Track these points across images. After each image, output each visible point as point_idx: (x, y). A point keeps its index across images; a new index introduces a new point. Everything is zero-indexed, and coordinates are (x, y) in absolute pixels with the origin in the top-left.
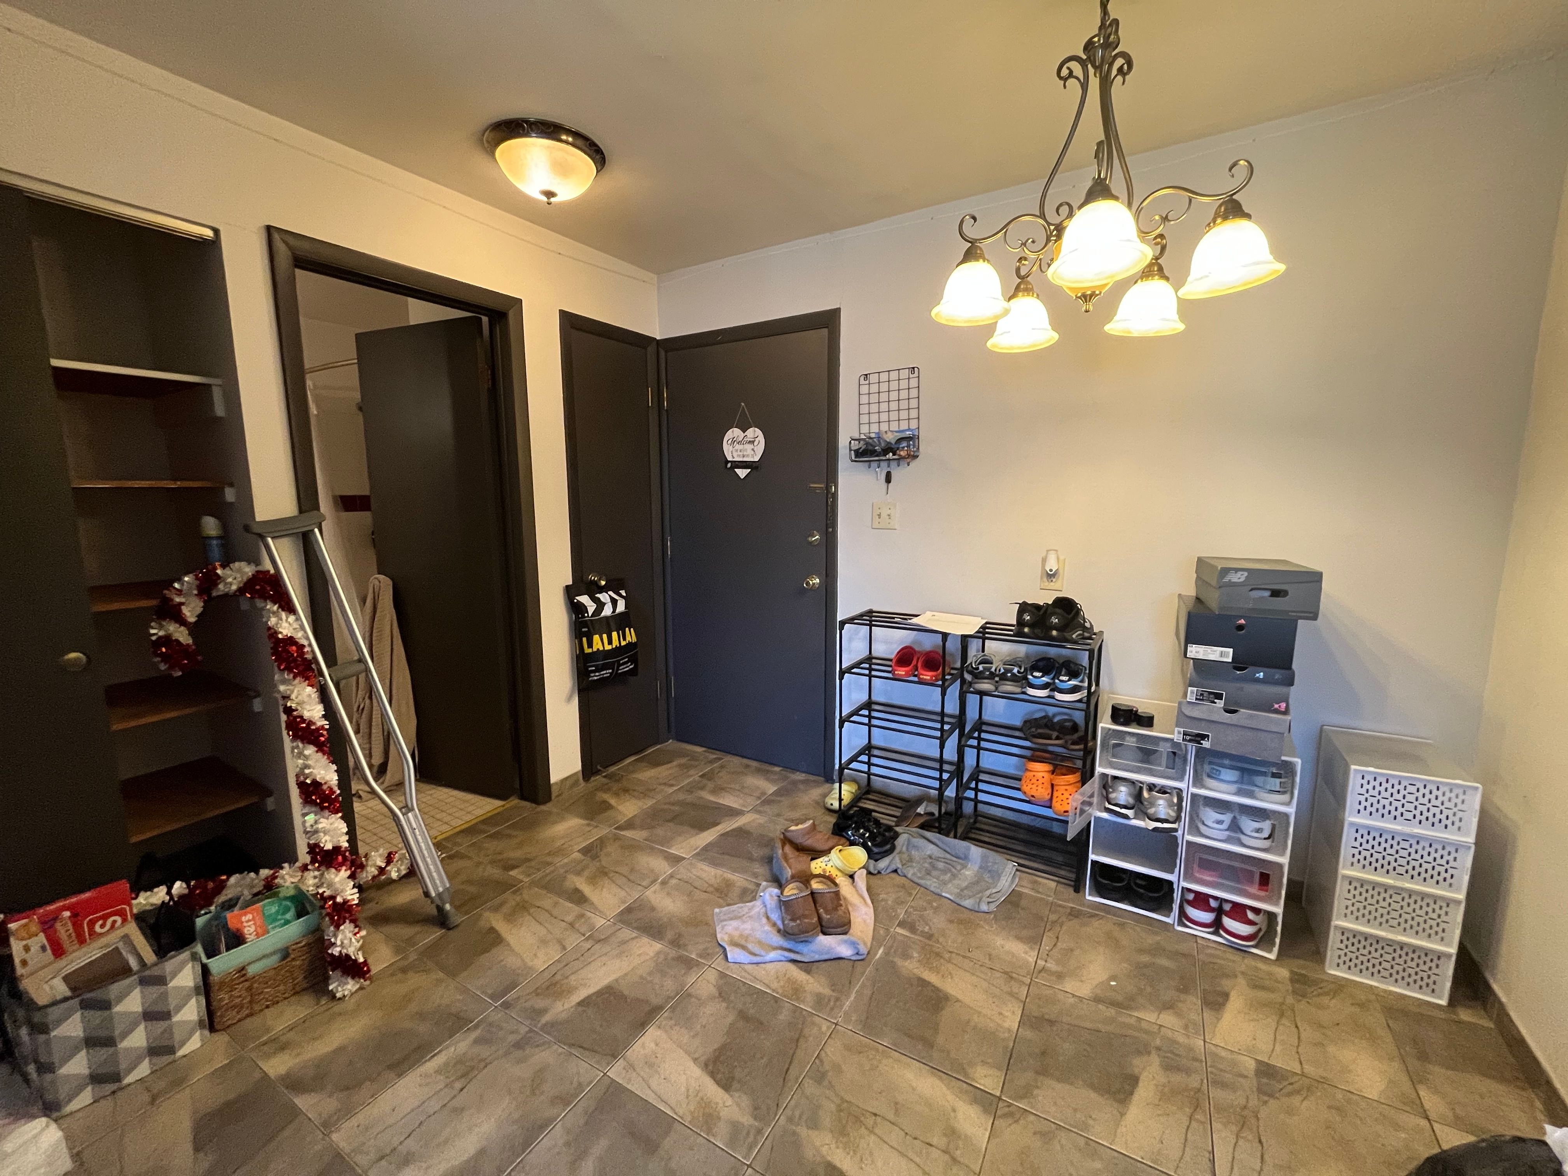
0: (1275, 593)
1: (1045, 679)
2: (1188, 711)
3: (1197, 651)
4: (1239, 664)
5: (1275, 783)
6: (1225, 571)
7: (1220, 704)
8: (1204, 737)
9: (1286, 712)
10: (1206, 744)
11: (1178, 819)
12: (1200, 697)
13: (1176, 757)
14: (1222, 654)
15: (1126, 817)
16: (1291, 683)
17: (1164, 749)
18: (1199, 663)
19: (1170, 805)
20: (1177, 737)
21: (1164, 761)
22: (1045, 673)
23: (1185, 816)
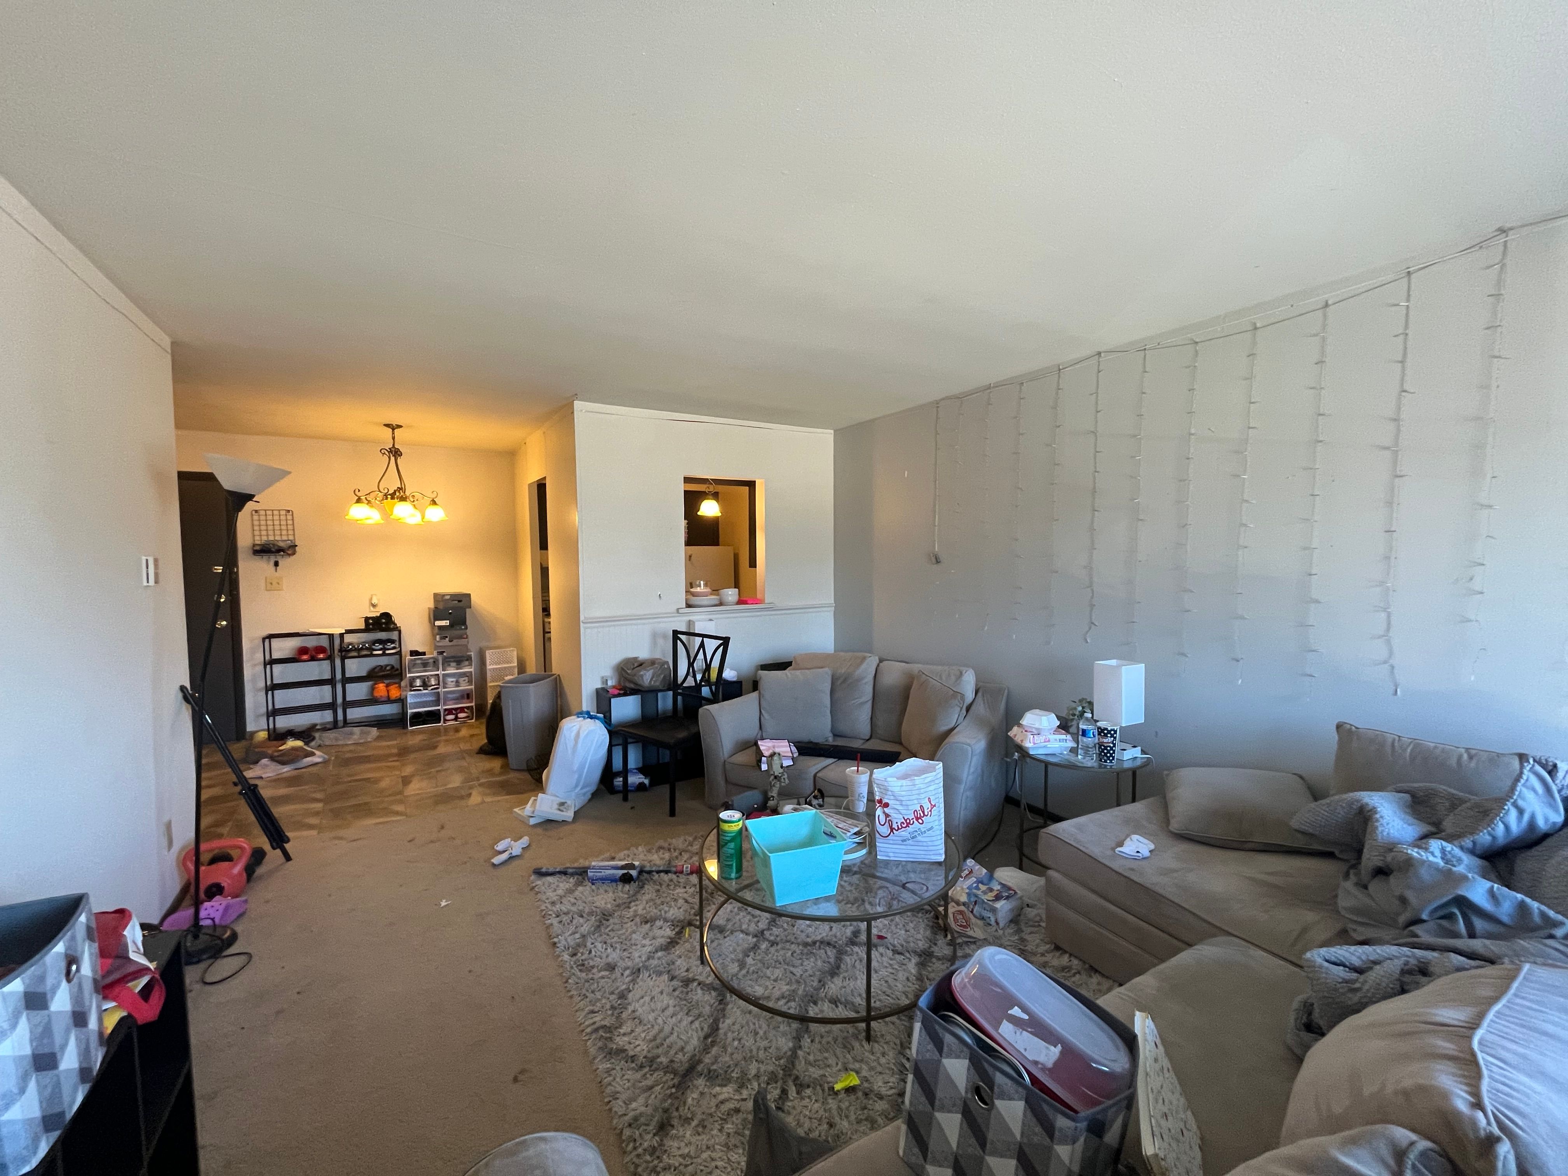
0: (460, 601)
1: (381, 646)
2: (438, 644)
3: (438, 623)
4: (452, 625)
5: (467, 663)
6: (444, 595)
7: (447, 639)
8: (444, 652)
9: (467, 638)
10: (445, 654)
11: (439, 684)
12: (441, 638)
13: (435, 662)
14: (445, 623)
15: (420, 690)
16: (466, 628)
17: (431, 661)
18: (440, 627)
19: (435, 680)
20: (435, 654)
21: (432, 665)
22: (380, 644)
23: (441, 684)
